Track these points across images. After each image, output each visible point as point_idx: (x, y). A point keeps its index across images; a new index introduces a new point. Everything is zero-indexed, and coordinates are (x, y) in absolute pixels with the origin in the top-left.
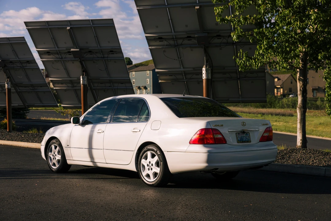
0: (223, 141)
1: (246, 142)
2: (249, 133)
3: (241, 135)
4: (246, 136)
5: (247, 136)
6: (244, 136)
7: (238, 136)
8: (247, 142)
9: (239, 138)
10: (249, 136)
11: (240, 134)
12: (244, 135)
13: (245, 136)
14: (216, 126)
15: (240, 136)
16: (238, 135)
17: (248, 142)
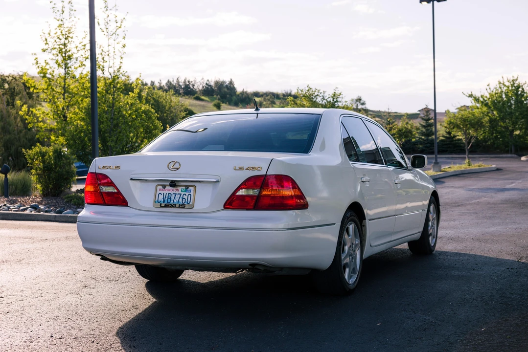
0: (118, 200)
1: (175, 207)
2: (195, 187)
3: (169, 190)
4: (183, 193)
5: (187, 194)
6: (177, 192)
7: (158, 192)
8: (179, 207)
9: (161, 197)
10: (192, 193)
11: (168, 188)
12: (178, 190)
13: (180, 192)
14: (104, 168)
15: (165, 192)
16: (160, 190)
17: (182, 206)
